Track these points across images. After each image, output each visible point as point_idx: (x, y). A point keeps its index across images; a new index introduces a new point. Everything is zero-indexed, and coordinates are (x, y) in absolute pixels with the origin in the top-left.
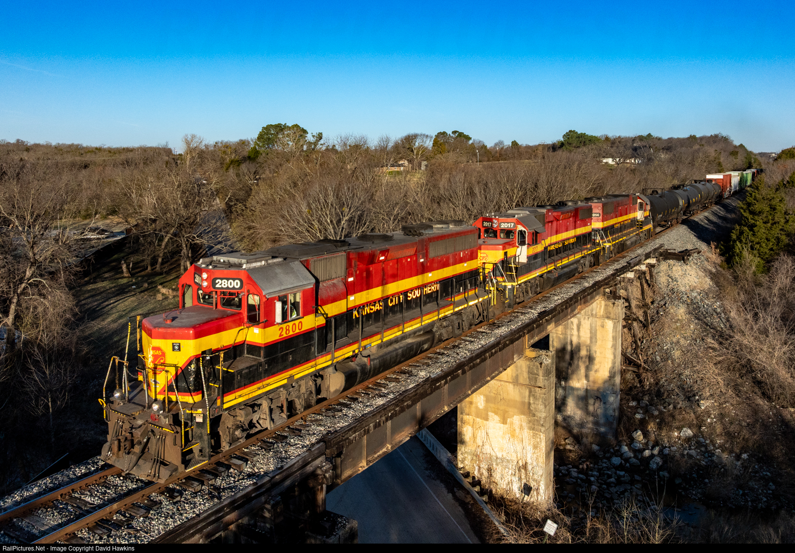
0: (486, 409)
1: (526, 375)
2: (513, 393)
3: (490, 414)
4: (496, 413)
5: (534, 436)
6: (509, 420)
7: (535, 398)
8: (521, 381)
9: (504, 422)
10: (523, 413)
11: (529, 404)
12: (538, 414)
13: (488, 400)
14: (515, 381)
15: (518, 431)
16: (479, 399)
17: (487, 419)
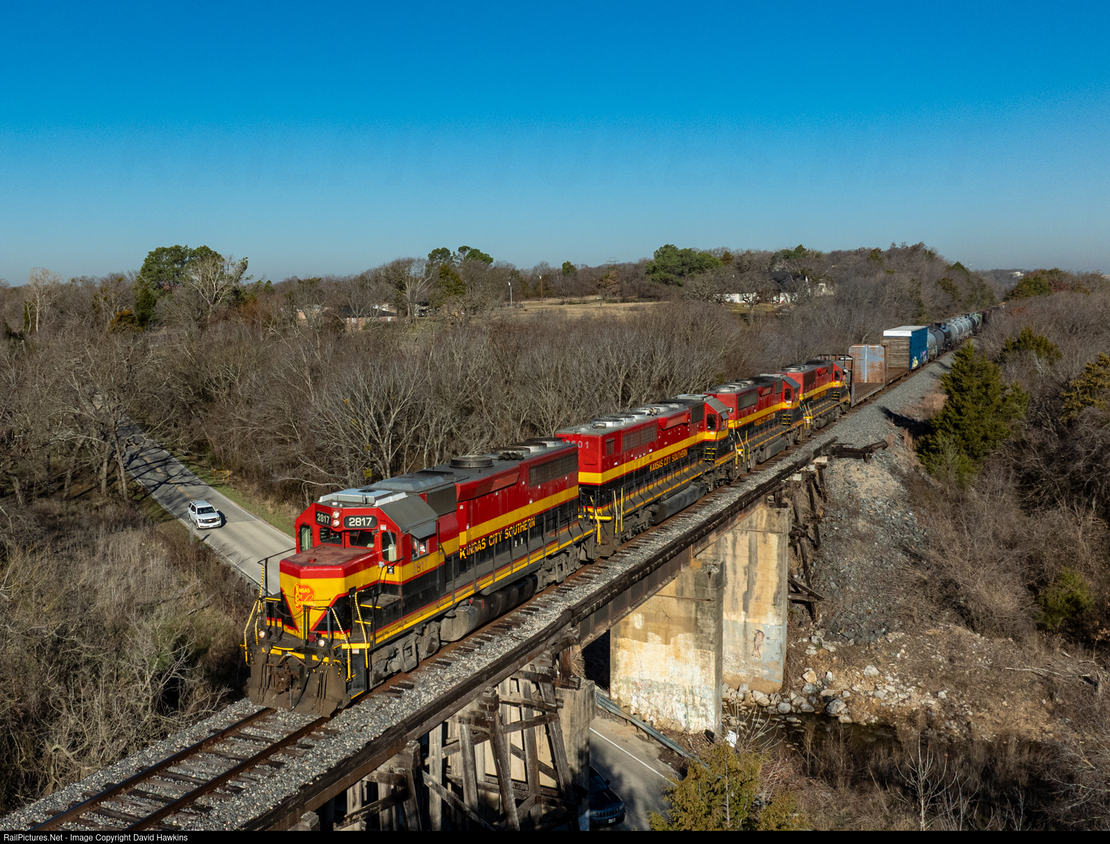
0: (645, 629)
1: (692, 587)
2: (677, 608)
3: (650, 634)
4: (657, 633)
5: (702, 655)
6: (672, 640)
7: (703, 612)
8: (687, 594)
9: (667, 642)
10: (688, 630)
11: (696, 619)
12: (706, 630)
13: (647, 618)
14: (680, 595)
15: (683, 650)
16: (636, 619)
17: (646, 641)
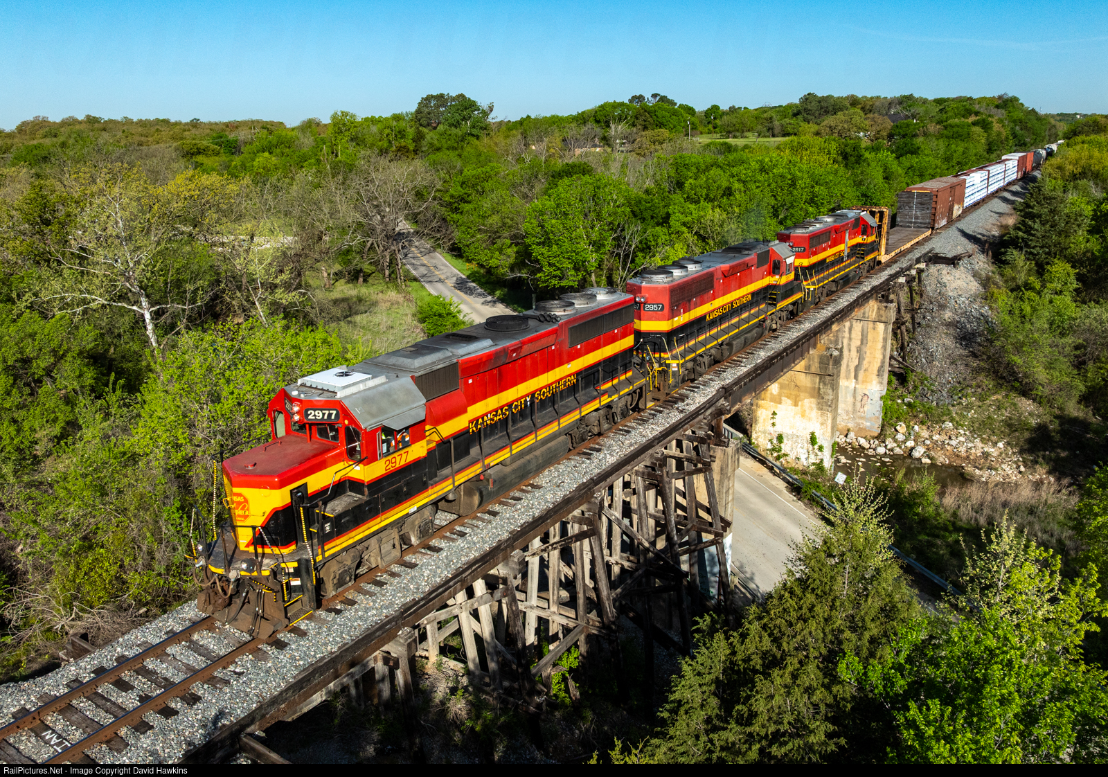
0: (780, 395)
1: (817, 365)
2: (804, 380)
3: (783, 398)
4: (788, 397)
6: (800, 403)
7: (825, 384)
8: (813, 370)
9: (796, 405)
10: (812, 396)
11: (819, 389)
12: (826, 397)
13: (782, 387)
14: (807, 371)
15: (808, 411)
16: (774, 388)
17: (780, 403)
